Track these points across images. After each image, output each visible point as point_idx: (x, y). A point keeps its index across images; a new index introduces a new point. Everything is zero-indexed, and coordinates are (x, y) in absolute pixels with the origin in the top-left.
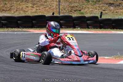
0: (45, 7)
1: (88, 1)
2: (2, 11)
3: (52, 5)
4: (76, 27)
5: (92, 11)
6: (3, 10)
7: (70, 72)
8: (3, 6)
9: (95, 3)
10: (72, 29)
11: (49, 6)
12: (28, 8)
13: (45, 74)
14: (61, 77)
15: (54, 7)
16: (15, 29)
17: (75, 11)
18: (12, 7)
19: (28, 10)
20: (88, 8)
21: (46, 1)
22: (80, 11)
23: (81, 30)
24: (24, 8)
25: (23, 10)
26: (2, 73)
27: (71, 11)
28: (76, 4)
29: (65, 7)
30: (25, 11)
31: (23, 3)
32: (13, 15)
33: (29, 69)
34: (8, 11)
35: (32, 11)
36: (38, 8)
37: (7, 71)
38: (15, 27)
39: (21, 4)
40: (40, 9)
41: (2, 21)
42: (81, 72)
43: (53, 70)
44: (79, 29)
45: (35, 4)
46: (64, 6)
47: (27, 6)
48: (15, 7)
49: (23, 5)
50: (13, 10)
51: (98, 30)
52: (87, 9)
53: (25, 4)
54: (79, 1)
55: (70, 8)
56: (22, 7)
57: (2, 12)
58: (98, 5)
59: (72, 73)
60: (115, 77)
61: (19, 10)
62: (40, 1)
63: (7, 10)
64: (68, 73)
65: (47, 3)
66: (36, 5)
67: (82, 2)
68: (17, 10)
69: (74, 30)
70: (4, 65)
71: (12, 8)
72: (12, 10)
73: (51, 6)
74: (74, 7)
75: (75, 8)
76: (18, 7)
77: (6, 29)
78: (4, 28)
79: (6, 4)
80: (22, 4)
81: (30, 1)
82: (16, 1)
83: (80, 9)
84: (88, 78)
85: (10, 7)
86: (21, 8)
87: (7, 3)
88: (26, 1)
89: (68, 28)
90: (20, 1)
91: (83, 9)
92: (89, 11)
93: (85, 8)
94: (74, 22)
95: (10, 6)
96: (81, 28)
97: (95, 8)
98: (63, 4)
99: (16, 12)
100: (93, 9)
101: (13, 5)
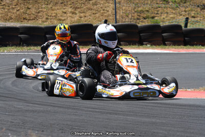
0: (94, 12)
1: (167, 2)
2: (22, 20)
3: (106, 9)
4: (144, 43)
5: (174, 18)
6: (24, 19)
8: (23, 13)
9: (178, 5)
10: (137, 46)
11: (102, 11)
12: (65, 15)
13: (82, 115)
14: (108, 119)
15: (110, 13)
17: (145, 18)
18: (39, 13)
19: (66, 18)
20: (167, 13)
21: (96, 2)
22: (153, 18)
23: (153, 48)
24: (59, 15)
25: (57, 18)
26: (10, 114)
27: (138, 19)
28: (147, 7)
29: (128, 12)
30: (60, 20)
31: (58, 7)
32: (41, 26)
33: (56, 108)
34: (32, 20)
35: (73, 19)
36: (82, 15)
37: (18, 111)
39: (53, 8)
40: (85, 17)
41: (19, 36)
44: (149, 46)
45: (78, 8)
47: (64, 11)
48: (45, 13)
49: (58, 11)
50: (41, 19)
51: (181, 48)
52: (166, 15)
53: (61, 7)
54: (151, 2)
55: (136, 14)
58: (184, 9)
60: (200, 119)
61: (51, 17)
62: (87, 2)
63: (31, 19)
64: (121, 113)
65: (98, 6)
66: (79, 10)
67: (157, 4)
68: (47, 19)
69: (139, 49)
70: (16, 103)
71: (40, 14)
73: (104, 10)
74: (143, 12)
75: (145, 14)
76: (50, 13)
77: (25, 47)
78: (23, 46)
79: (29, 9)
80: (56, 8)
81: (69, 3)
82: (46, 3)
83: (153, 15)
84: (154, 120)
85: (36, 14)
86: (55, 14)
87: (30, 6)
88: (62, 3)
89: (130, 45)
90: (52, 4)
91: (157, 15)
92: (168, 18)
93: (162, 13)
94: (141, 34)
95: (36, 12)
96: (151, 45)
97: (179, 13)
98: (124, 8)
99: (46, 22)
100: (175, 16)
101: (41, 10)
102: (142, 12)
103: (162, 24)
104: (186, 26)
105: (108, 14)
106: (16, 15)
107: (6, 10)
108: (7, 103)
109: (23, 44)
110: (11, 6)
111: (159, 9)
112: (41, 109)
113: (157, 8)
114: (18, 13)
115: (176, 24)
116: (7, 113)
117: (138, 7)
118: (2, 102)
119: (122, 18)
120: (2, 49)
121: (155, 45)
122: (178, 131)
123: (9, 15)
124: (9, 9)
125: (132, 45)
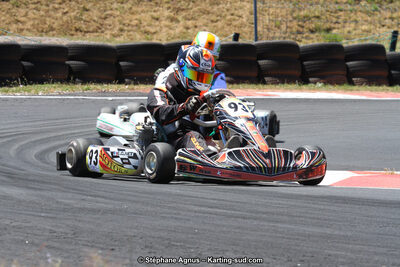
0: (214, 18)
2: (73, 32)
3: (236, 12)
4: (311, 79)
5: (369, 31)
6: (77, 30)
7: (273, 214)
8: (75, 18)
9: (377, 6)
10: (296, 86)
11: (229, 17)
12: (157, 23)
13: (188, 220)
14: (239, 228)
15: (244, 20)
16: (110, 86)
17: (312, 32)
18: (105, 18)
19: (158, 28)
20: (356, 21)
22: (328, 30)
23: (327, 91)
24: (145, 24)
25: (142, 29)
26: (49, 215)
27: (299, 32)
28: (317, 10)
29: (280, 19)
30: (146, 32)
31: (144, 8)
32: (109, 44)
33: (138, 206)
34: (93, 32)
35: (172, 32)
36: (190, 23)
37: (64, 210)
38: (109, 82)
39: (134, 9)
40: (196, 27)
41: (67, 62)
42: (308, 215)
43: (217, 207)
44: (319, 85)
45: (183, 10)
46: (277, 17)
47: (155, 15)
48: (117, 19)
49: (143, 15)
50: (111, 29)
51: (383, 90)
52: (353, 25)
53: (148, 8)
55: (295, 23)
56: (140, 21)
57: (72, 35)
58: (388, 14)
59: (280, 217)
61: (130, 28)
63: (91, 29)
64: (265, 216)
65: (221, 6)
66: (184, 14)
67: (337, 3)
68: (121, 30)
69: (301, 90)
70: (60, 194)
71: (107, 22)
72: (106, 29)
73: (232, 15)
74: (309, 19)
75: (312, 22)
77: (79, 86)
78: (74, 83)
79: (87, 10)
80: (140, 9)
83: (328, 25)
84: (328, 231)
85: (100, 21)
86: (135, 22)
87: (89, 6)
89: (283, 83)
90: (130, 2)
91: (337, 25)
92: (357, 32)
93: (345, 22)
94: (305, 63)
95: (101, 18)
96: (325, 84)
97: (380, 22)
98: (271, 11)
99: (119, 36)
100: (372, 27)
101: (109, 12)
102: (307, 18)
103: (345, 44)
104: (393, 46)
105: (240, 22)
106: (61, 23)
107: (42, 13)
108: (42, 193)
109: (74, 79)
110: (51, 6)
111: (341, 13)
112: (110, 206)
113: (336, 12)
114: (65, 18)
115: (374, 42)
116: (43, 215)
117: (300, 10)
118: (33, 192)
119: (268, 29)
120: (34, 88)
121: (332, 83)
122: (376, 254)
123: (48, 23)
124: (47, 11)
125: (288, 83)
